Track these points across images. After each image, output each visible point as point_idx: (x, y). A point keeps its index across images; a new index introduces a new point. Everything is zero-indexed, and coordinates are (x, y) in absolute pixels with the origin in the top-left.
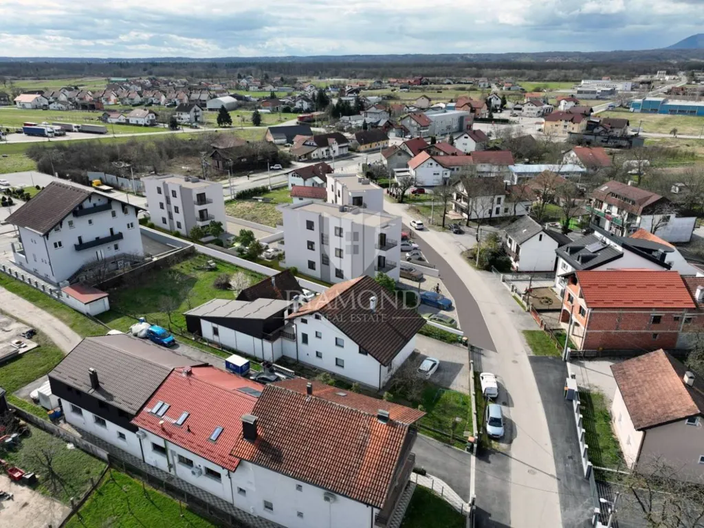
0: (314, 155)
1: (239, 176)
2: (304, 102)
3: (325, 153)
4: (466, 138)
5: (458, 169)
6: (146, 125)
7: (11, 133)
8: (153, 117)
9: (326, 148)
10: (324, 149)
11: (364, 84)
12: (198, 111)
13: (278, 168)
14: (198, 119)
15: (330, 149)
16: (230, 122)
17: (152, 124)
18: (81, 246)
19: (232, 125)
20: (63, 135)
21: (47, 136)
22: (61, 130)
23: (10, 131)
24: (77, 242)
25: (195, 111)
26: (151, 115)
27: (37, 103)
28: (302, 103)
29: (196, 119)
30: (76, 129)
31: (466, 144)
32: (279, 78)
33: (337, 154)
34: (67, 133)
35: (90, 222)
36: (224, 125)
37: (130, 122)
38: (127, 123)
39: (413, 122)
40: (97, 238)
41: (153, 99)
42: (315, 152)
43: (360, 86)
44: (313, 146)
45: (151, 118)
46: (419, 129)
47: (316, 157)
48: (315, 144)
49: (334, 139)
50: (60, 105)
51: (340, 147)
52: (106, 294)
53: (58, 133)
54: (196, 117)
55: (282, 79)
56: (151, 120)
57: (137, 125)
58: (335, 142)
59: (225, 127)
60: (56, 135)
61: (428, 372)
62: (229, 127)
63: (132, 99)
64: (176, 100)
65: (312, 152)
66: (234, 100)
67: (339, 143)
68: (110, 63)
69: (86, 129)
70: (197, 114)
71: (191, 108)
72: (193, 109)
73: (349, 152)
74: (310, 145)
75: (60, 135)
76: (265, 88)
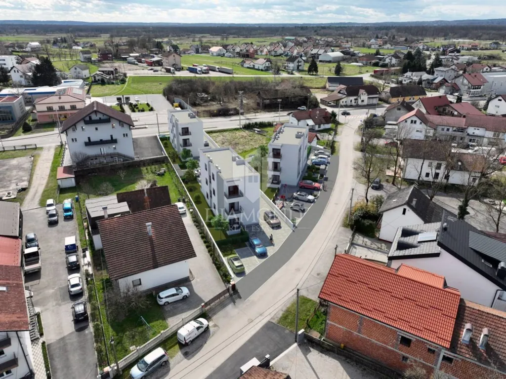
0: (343, 102)
1: (269, 112)
2: (393, 58)
3: (353, 101)
4: (500, 100)
5: (448, 130)
6: (262, 70)
7: (184, 70)
8: (269, 64)
9: (355, 97)
10: (353, 98)
11: (477, 44)
12: (301, 62)
13: (303, 109)
14: (300, 68)
15: (359, 99)
16: (316, 71)
17: (267, 69)
18: (89, 143)
19: (318, 74)
20: (208, 73)
21: (198, 73)
22: (207, 70)
23: (184, 69)
24: (87, 140)
25: (299, 62)
26: (267, 63)
27: (219, 52)
28: (391, 59)
29: (298, 68)
30: (218, 70)
31: (498, 107)
32: (404, 39)
33: (365, 103)
34: (210, 72)
35: (97, 129)
36: (312, 73)
37: (255, 67)
38: (253, 68)
39: (465, 81)
40: (101, 140)
41: (289, 52)
42: (344, 100)
43: (472, 46)
44: (345, 94)
45: (267, 65)
46: (469, 88)
47: (344, 104)
48: (346, 93)
49: (364, 90)
50: (230, 54)
51: (369, 98)
52: (74, 176)
53: (204, 71)
54: (298, 66)
55: (406, 40)
56: (267, 67)
57: (258, 70)
58: (364, 93)
59: (313, 75)
60: (203, 73)
61: (162, 298)
62: (315, 75)
63: (276, 52)
64: (303, 53)
65: (341, 99)
66: (342, 55)
67: (369, 93)
68: (296, 27)
69: (223, 70)
70: (300, 64)
71: (296, 60)
72: (297, 60)
73: (380, 102)
74: (343, 94)
75: (205, 73)
76: (384, 46)
